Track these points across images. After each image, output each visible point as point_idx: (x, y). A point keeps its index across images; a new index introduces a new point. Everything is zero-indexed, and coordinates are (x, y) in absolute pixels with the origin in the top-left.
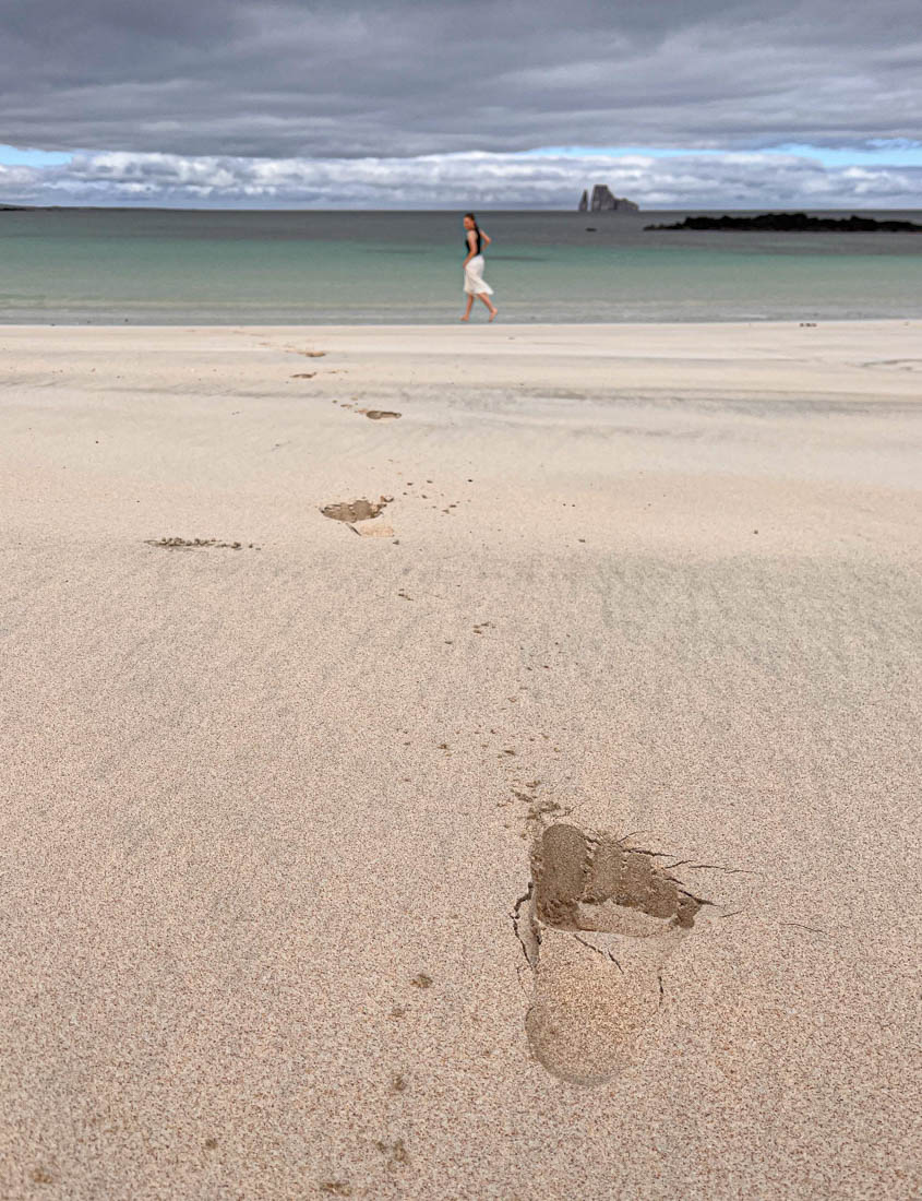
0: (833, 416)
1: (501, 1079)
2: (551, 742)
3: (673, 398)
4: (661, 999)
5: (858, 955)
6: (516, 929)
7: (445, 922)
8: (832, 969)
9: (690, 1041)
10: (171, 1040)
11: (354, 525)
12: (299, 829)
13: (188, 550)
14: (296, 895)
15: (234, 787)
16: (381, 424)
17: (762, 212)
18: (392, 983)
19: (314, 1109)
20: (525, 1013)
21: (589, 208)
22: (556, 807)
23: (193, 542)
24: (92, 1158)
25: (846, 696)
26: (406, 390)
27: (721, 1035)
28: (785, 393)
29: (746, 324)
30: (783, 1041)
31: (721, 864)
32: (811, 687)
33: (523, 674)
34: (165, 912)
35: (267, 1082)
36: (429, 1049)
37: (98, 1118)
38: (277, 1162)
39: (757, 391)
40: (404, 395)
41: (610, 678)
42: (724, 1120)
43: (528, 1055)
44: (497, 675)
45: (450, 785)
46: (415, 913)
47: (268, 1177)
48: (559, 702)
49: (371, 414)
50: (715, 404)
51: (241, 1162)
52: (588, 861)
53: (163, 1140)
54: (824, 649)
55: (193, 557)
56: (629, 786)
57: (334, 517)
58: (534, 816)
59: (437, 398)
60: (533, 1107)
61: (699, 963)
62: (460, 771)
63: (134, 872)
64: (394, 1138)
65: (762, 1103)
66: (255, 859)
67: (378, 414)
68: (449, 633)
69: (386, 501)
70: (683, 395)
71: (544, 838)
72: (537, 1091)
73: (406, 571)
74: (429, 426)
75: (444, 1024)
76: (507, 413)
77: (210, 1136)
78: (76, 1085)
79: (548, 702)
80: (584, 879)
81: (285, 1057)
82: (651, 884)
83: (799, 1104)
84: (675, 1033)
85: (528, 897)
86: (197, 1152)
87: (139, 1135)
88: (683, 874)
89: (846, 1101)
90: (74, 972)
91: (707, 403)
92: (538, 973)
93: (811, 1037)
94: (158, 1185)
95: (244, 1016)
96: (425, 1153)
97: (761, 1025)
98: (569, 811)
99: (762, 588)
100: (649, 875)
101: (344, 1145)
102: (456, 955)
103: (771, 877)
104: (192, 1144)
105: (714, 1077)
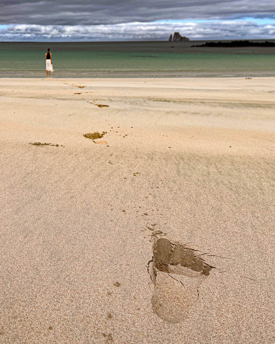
0: (258, 109)
1: (143, 318)
2: (159, 212)
3: (201, 102)
4: (198, 297)
5: (269, 289)
6: (148, 270)
7: (125, 267)
8: (259, 293)
9: (208, 312)
10: (38, 295)
11: (94, 140)
12: (77, 234)
13: (43, 146)
14: (77, 254)
15: (57, 219)
16: (103, 109)
17: (233, 40)
18: (107, 284)
19: (82, 321)
20: (151, 298)
21: (172, 40)
22: (161, 233)
23: (44, 144)
24: (14, 329)
25: (264, 203)
26: (111, 98)
27: (219, 311)
28: (240, 101)
29: (226, 78)
30: (242, 316)
31: (219, 255)
32: (251, 199)
33: (150, 190)
34: (36, 256)
35: (68, 311)
36: (120, 306)
37: (16, 316)
38: (71, 336)
39: (231, 100)
40: (110, 100)
41: (179, 192)
42: (220, 339)
43: (152, 311)
44: (141, 189)
45: (126, 223)
46: (115, 263)
47: (68, 340)
48: (162, 199)
49: (99, 106)
50: (216, 104)
51: (60, 335)
52: (172, 251)
53: (36, 326)
54: (255, 186)
55: (43, 148)
56: (186, 227)
57: (88, 138)
58: (154, 235)
59: (121, 101)
60: (154, 328)
61: (211, 287)
62: (129, 219)
63: (26, 243)
64: (108, 333)
65: (234, 335)
66: (64, 242)
67: (102, 106)
68: (125, 175)
69: (104, 133)
70: (204, 101)
71: (157, 242)
72: (155, 323)
73: (111, 155)
74: (118, 110)
75: (124, 299)
76: (144, 106)
77: (50, 326)
78: (9, 306)
79: (158, 199)
80: (171, 257)
81: (73, 304)
82: (194, 260)
83: (247, 337)
84: (203, 309)
85: (152, 261)
86: (46, 330)
87: (28, 323)
88: (205, 257)
89: (264, 338)
90: (9, 272)
91: (213, 104)
92: (156, 285)
93: (252, 315)
94: (34, 339)
95: (60, 290)
96: (118, 339)
97: (234, 309)
98: (166, 234)
99: (233, 165)
100: (193, 258)
101: (92, 333)
102: (128, 277)
103: (237, 261)
104: (44, 327)
105: (217, 325)
